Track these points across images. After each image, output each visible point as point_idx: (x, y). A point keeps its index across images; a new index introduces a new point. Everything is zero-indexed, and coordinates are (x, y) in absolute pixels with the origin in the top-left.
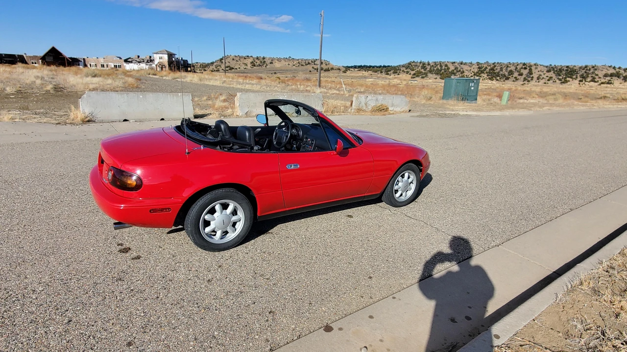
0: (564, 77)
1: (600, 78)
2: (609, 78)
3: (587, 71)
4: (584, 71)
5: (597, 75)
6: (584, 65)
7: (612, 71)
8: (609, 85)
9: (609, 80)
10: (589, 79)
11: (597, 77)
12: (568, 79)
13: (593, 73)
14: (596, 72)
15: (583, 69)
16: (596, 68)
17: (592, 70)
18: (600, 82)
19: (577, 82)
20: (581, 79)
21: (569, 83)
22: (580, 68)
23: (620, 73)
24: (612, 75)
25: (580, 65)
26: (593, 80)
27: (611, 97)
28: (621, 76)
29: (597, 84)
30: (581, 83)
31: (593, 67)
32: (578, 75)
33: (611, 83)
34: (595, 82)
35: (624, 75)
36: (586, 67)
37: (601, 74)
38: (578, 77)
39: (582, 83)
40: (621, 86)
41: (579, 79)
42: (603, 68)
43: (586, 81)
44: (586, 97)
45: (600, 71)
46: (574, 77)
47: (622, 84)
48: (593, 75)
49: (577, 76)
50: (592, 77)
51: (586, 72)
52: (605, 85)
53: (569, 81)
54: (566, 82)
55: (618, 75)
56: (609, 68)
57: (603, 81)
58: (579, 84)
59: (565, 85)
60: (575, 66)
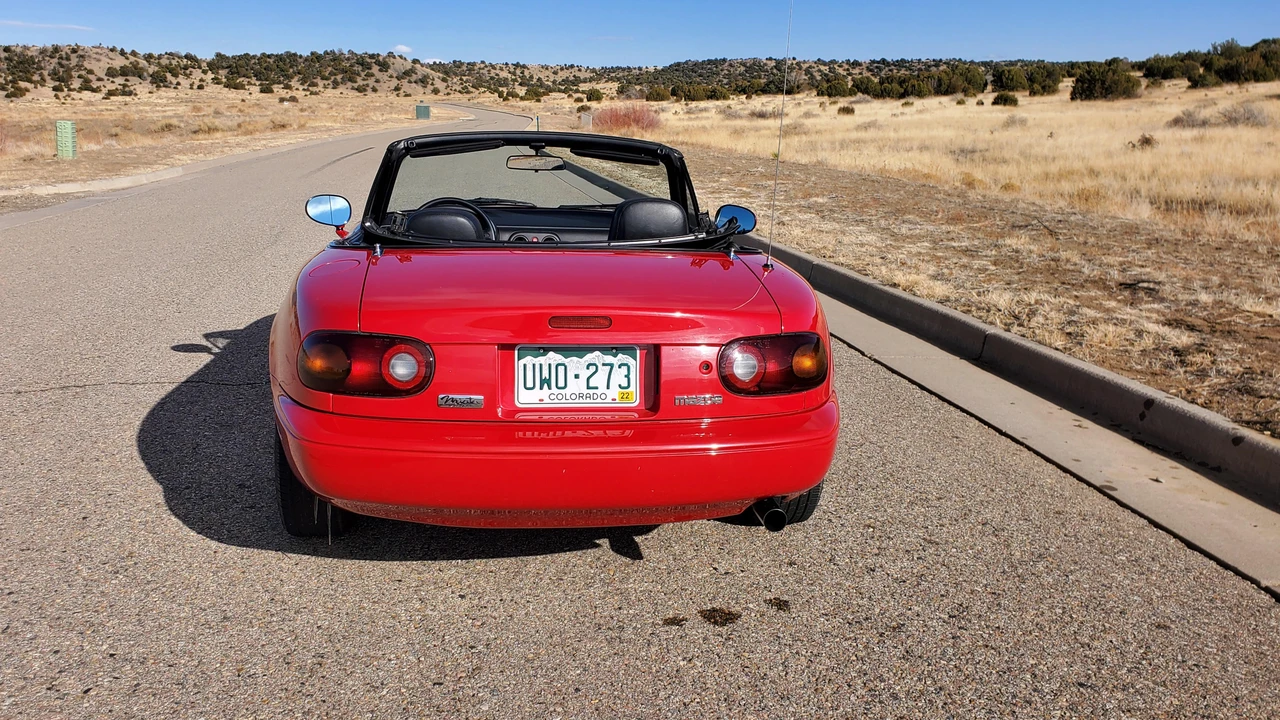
0: (10, 78)
1: (100, 79)
2: (120, 80)
3: (64, 62)
4: (56, 60)
5: (91, 72)
6: (49, 45)
7: (119, 62)
8: (128, 99)
9: (124, 86)
10: (76, 84)
11: (91, 77)
12: (23, 84)
13: (79, 67)
14: (86, 64)
15: (51, 57)
16: (80, 53)
17: (74, 60)
18: (105, 91)
19: (47, 91)
20: (57, 83)
21: (28, 96)
22: (43, 52)
23: (141, 65)
24: (124, 72)
25: (40, 45)
26: (86, 86)
27: (182, 125)
28: (145, 74)
29: (99, 96)
30: (61, 94)
31: (74, 51)
32: (45, 73)
33: (130, 94)
34: (94, 90)
35: (151, 71)
36: (56, 49)
37: (100, 68)
38: (48, 78)
39: (64, 94)
40: (154, 99)
41: (51, 83)
42: (97, 53)
43: (70, 90)
44: (126, 128)
45: (93, 62)
46: (36, 78)
47: (154, 94)
48: (83, 73)
49: (41, 75)
50: (79, 77)
51: (62, 66)
52: (120, 98)
53: (28, 90)
54: (18, 93)
55: (138, 72)
56: (111, 54)
57: (112, 87)
58: (57, 97)
59: (19, 103)
60: (25, 48)
